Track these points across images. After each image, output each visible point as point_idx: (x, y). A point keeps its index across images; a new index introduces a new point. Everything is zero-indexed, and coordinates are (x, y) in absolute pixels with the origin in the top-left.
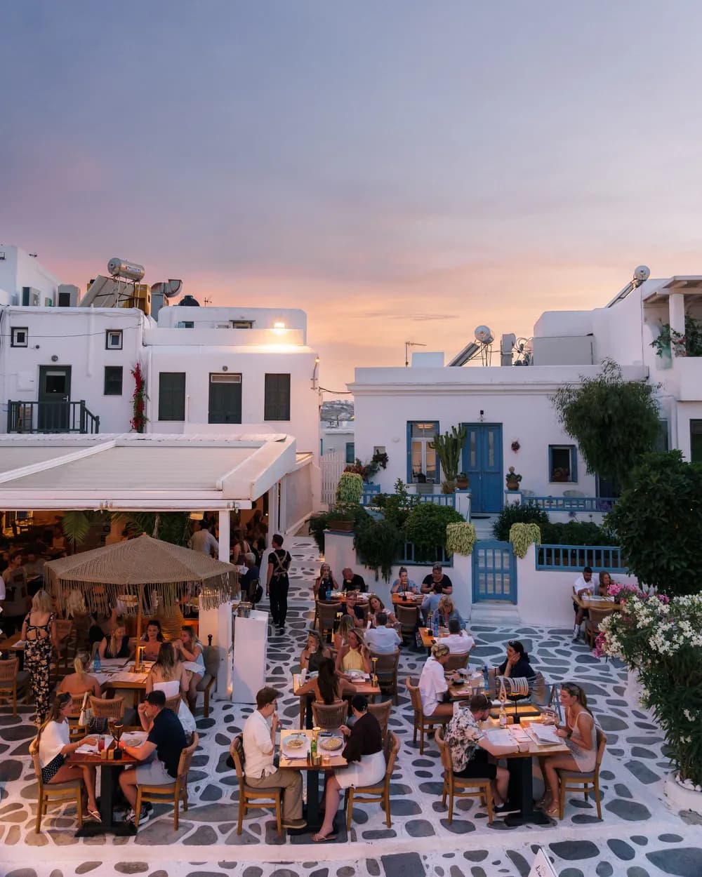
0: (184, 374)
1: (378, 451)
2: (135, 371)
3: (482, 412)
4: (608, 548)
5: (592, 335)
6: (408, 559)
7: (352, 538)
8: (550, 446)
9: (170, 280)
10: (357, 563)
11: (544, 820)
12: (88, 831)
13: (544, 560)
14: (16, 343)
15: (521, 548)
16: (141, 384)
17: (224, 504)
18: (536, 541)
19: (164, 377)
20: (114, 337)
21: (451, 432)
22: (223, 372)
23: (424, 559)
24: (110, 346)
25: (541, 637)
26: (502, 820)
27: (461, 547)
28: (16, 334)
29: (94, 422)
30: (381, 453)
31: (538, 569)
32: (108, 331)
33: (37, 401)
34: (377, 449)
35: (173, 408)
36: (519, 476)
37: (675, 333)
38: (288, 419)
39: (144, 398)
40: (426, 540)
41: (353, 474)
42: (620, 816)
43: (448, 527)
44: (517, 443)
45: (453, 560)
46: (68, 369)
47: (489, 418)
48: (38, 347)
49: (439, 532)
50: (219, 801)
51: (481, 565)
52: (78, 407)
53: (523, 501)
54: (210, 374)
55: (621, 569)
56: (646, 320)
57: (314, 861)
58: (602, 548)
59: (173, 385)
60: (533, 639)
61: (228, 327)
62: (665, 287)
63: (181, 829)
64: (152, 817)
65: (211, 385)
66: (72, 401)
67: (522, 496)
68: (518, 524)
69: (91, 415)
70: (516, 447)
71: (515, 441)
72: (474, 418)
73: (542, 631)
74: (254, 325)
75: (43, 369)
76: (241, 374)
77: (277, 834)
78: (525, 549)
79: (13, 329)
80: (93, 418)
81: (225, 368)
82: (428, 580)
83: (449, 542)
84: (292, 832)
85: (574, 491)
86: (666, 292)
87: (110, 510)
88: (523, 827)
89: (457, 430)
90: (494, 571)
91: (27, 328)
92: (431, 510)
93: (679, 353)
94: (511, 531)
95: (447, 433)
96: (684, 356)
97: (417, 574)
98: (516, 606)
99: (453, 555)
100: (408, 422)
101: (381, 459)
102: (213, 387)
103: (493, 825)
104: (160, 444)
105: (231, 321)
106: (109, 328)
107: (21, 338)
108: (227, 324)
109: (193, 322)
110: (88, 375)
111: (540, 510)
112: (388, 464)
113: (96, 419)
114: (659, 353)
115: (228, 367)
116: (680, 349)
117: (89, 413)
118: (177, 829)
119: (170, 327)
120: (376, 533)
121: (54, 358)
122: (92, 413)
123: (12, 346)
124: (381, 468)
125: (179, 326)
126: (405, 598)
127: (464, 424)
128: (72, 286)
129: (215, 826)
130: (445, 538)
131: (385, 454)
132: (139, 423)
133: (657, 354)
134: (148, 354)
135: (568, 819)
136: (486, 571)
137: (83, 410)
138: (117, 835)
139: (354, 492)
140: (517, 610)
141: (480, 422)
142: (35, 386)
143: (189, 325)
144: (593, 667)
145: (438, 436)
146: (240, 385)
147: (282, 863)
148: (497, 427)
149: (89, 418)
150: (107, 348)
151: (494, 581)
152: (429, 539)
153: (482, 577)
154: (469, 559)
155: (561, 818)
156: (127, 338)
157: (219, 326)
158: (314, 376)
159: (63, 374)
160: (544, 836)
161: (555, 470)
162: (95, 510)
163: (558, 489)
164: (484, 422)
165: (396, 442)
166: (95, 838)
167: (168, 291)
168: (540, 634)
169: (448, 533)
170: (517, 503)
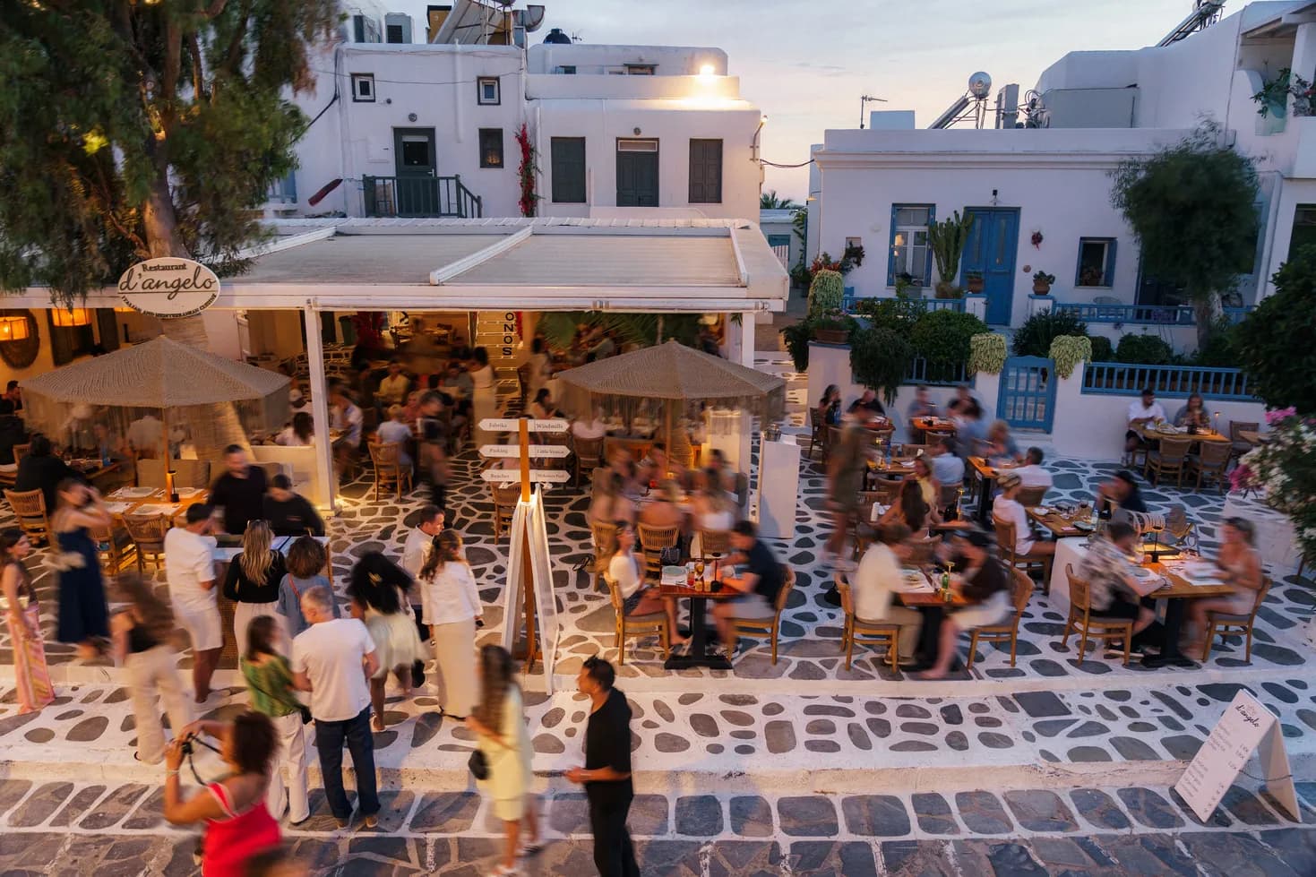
0: (583, 140)
1: (851, 244)
2: (520, 134)
3: (995, 193)
4: (1175, 368)
5: (1135, 86)
6: (917, 378)
7: (849, 351)
8: (1081, 238)
9: (529, 6)
10: (852, 383)
11: (1187, 664)
12: (676, 663)
13: (1091, 382)
14: (359, 96)
15: (1067, 367)
16: (528, 150)
17: (751, 304)
18: (1086, 358)
19: (556, 142)
20: (489, 88)
21: (953, 219)
22: (634, 136)
23: (938, 379)
24: (483, 100)
25: (1087, 472)
26: (1138, 661)
27: (988, 364)
28: (357, 81)
29: (475, 205)
30: (855, 245)
31: (1084, 392)
32: (479, 79)
33: (394, 175)
34: (850, 241)
35: (571, 187)
36: (1050, 276)
37: (1299, 81)
38: (719, 201)
39: (533, 172)
40: (944, 354)
41: (832, 272)
42: (1271, 660)
43: (973, 339)
44: (1039, 233)
45: (975, 381)
46: (430, 132)
47: (1005, 201)
48: (389, 102)
49: (961, 345)
50: (804, 637)
51: (1011, 387)
52: (453, 183)
53: (1054, 309)
54: (618, 139)
55: (1181, 393)
56: (1240, 62)
57: (937, 697)
58: (1170, 368)
59: (570, 152)
60: (1079, 474)
61: (621, 73)
62: (1294, 13)
63: (779, 664)
64: (742, 651)
65: (619, 154)
66: (440, 175)
67: (1054, 302)
68: (1063, 337)
69: (470, 194)
70: (1037, 239)
71: (1036, 231)
72: (986, 201)
73: (1084, 465)
74: (657, 70)
75: (399, 132)
76: (657, 139)
77: (889, 670)
78: (1071, 368)
79: (354, 76)
80: (473, 198)
81: (637, 131)
82: (954, 404)
83: (974, 357)
84: (905, 669)
85: (1109, 298)
86: (1293, 20)
87: (604, 311)
88: (1164, 669)
89: (961, 217)
90: (1026, 394)
91: (372, 75)
92: (948, 319)
93: (1299, 111)
94: (1053, 344)
95: (949, 219)
96: (1306, 115)
97: (942, 395)
98: (1048, 436)
99: (975, 374)
100: (894, 205)
101: (855, 253)
102: (621, 157)
103: (1129, 665)
104: (590, 232)
105: (626, 65)
106: (481, 75)
107: (365, 89)
108: (620, 69)
109: (574, 68)
110: (459, 141)
111: (1076, 321)
112: (863, 261)
113: (478, 200)
114: (1263, 112)
115: (641, 128)
116: (1302, 105)
117: (467, 191)
118: (775, 663)
119: (544, 72)
120: (882, 346)
121: (412, 117)
122: (471, 191)
123: (355, 100)
124: (855, 266)
125: (556, 71)
126: (930, 423)
127: (968, 209)
128: (403, 16)
129: (816, 661)
130: (970, 352)
131: (861, 248)
132: (529, 205)
133: (1260, 112)
134: (534, 110)
135: (1212, 661)
136: (1016, 394)
137: (459, 186)
138: (712, 668)
139: (834, 295)
140: (1051, 440)
141: (992, 205)
142: (390, 156)
143: (570, 70)
144: (1165, 505)
145: (931, 224)
146: (657, 154)
147: (902, 698)
148: (1014, 212)
149: (468, 198)
150: (480, 103)
151: (1025, 406)
152: (949, 354)
153: (1010, 403)
154: (997, 379)
155: (1204, 660)
156: (506, 87)
157: (611, 73)
158: (754, 143)
159: (424, 139)
160: (1190, 678)
161: (1085, 270)
162: (586, 311)
163: (1087, 295)
164: (998, 205)
165: (877, 231)
166: (687, 671)
167: (528, 21)
168: (1084, 468)
169: (973, 346)
170: (1047, 311)
